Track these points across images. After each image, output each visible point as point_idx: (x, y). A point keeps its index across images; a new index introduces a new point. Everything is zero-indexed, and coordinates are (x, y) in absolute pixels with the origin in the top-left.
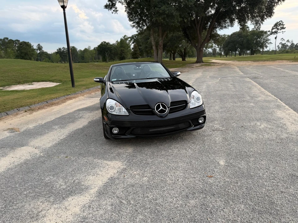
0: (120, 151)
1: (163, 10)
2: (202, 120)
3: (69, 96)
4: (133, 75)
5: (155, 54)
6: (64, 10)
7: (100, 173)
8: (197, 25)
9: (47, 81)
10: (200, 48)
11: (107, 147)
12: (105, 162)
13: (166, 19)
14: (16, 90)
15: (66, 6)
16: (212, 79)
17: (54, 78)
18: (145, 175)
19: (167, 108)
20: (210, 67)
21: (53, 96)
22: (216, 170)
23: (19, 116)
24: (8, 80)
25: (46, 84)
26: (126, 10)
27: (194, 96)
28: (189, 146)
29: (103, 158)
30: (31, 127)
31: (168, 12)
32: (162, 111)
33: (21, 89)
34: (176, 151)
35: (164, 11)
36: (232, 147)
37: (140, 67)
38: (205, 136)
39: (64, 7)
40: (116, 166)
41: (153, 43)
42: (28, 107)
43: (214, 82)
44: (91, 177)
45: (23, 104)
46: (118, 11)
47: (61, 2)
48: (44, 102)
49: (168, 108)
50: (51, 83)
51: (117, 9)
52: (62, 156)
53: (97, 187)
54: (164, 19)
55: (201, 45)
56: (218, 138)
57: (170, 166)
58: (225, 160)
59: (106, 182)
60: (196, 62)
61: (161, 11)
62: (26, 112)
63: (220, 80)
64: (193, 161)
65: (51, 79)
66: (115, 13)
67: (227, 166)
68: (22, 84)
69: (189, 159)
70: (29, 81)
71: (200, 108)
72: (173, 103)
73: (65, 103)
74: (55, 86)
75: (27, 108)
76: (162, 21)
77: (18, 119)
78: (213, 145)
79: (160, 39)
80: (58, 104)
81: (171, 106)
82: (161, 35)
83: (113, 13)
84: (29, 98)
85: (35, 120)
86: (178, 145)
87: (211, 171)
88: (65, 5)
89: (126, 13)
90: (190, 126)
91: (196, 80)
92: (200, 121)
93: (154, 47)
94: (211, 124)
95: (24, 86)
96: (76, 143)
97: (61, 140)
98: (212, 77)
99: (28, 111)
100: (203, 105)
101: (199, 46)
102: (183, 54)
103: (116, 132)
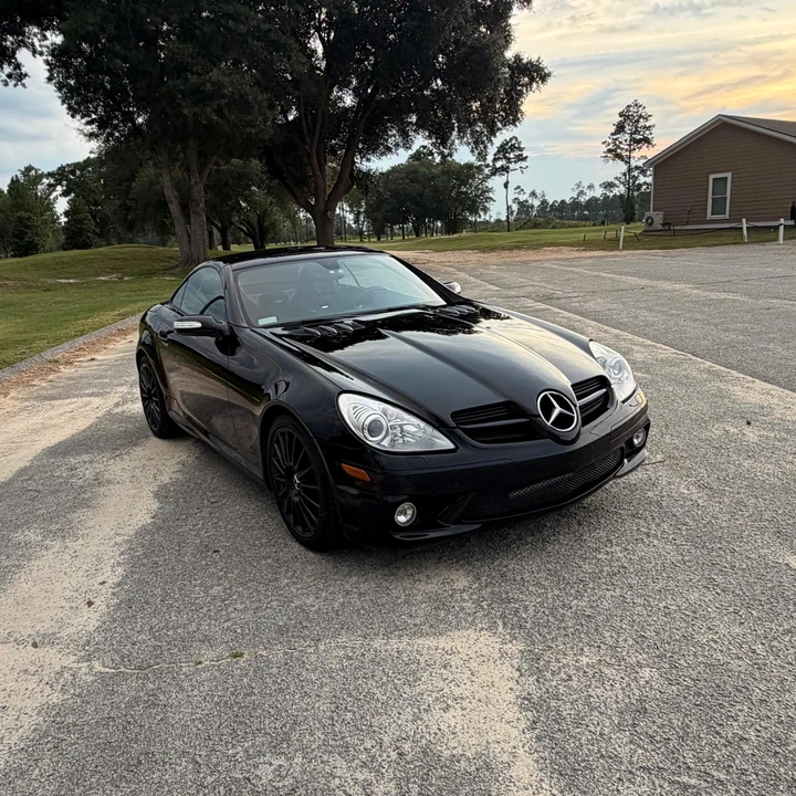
2: (639, 437)
5: (179, 229)
8: (308, 140)
10: (325, 212)
11: (360, 583)
18: (632, 661)
19: (573, 408)
26: (52, 75)
28: (639, 530)
29: (398, 628)
34: (618, 552)
37: (340, 271)
41: (170, 193)
46: (26, 75)
51: (24, 70)
55: (326, 203)
66: (15, 85)
72: (578, 388)
78: (698, 512)
79: (193, 180)
81: (578, 399)
82: (194, 168)
83: (6, 84)
89: (52, 88)
90: (621, 462)
92: (637, 442)
93: (174, 208)
96: (205, 587)
97: (117, 585)
101: (322, 206)
102: (254, 230)
103: (404, 519)
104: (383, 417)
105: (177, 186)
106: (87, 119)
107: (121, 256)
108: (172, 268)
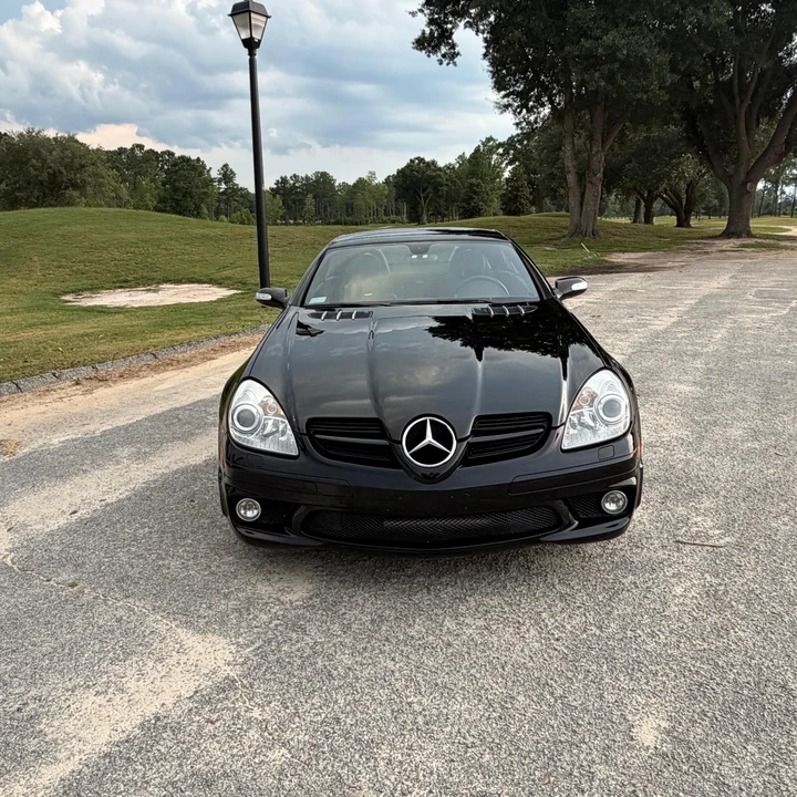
0: (264, 589)
1: (608, 47)
2: (617, 502)
3: (234, 338)
5: (573, 201)
6: (252, 54)
7: (131, 685)
8: (738, 101)
9: (205, 283)
10: (745, 183)
11: (226, 563)
12: (182, 633)
13: (619, 76)
14: (101, 306)
15: (260, 41)
16: (762, 304)
17: (225, 273)
18: (288, 735)
19: (455, 442)
20: (772, 255)
21: (184, 336)
22: (601, 771)
23: (47, 399)
24: (96, 272)
25: (196, 293)
26: (488, 51)
27: (593, 397)
28: (539, 614)
29: (185, 612)
30: (55, 441)
31: (625, 52)
32: (430, 454)
33: (117, 305)
34: (472, 626)
35: (612, 50)
36: (727, 649)
37: (425, 256)
38: (627, 566)
39: (251, 45)
40: (207, 664)
42: (90, 369)
43: (765, 316)
44: (89, 701)
45: (81, 359)
46: (458, 54)
47: (244, 26)
48: (146, 354)
49: (458, 441)
50: (215, 289)
51: (457, 50)
52: (65, 576)
53: (77, 758)
54: (610, 78)
55: (748, 173)
56: (684, 590)
57: (410, 704)
58: (670, 719)
59: (123, 736)
60: (724, 232)
61: (600, 50)
62: (77, 384)
63: (792, 309)
64: (521, 698)
65: (217, 276)
66: (448, 64)
67: (664, 756)
68: (131, 287)
69: (510, 684)
70: (152, 279)
71: (607, 451)
72: (485, 423)
73: (209, 363)
74: (220, 301)
75: (86, 371)
76: (603, 84)
77: (43, 408)
78: (646, 620)
79: (595, 149)
80: (188, 362)
81: (474, 433)
82: (598, 137)
83: (441, 63)
84: (115, 336)
85: (84, 418)
86: (496, 601)
87: (576, 773)
88: (257, 36)
89: (486, 63)
90: (560, 525)
91: (700, 302)
92: (611, 507)
93: (571, 178)
94: (681, 510)
95: (130, 295)
96: (143, 526)
97: (107, 505)
98: (766, 297)
99: (84, 382)
100: (630, 437)
101: (742, 176)
102: (681, 203)
103: (250, 514)
104: (257, 410)
105: (577, 153)
106: (503, 93)
108: (558, 239)
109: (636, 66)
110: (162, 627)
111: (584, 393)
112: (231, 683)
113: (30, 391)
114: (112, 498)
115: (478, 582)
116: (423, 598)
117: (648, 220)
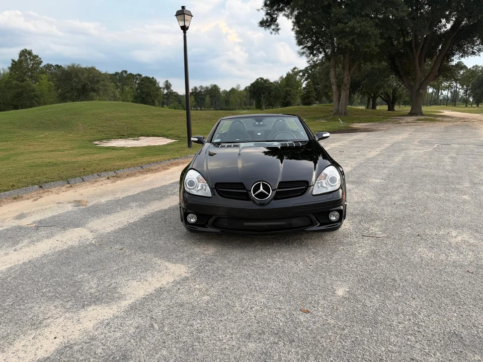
0: (197, 250)
1: (351, 28)
2: (335, 216)
3: (176, 160)
4: (258, 134)
5: (335, 98)
6: (185, 33)
7: (150, 279)
8: (415, 51)
9: (160, 137)
10: (419, 90)
11: (182, 242)
12: (167, 264)
13: (356, 41)
14: (113, 147)
15: (188, 27)
16: (421, 146)
17: (170, 132)
18: (209, 293)
19: (271, 191)
20: (431, 124)
21: (154, 159)
22: (322, 302)
23: (96, 185)
24: (109, 131)
25: (157, 141)
26: (294, 27)
27: (326, 175)
28: (304, 258)
29: (167, 258)
30: (103, 201)
31: (359, 30)
32: (262, 195)
33: (120, 146)
34: (278, 261)
35: (353, 28)
36: (376, 269)
37: (261, 123)
38: (341, 243)
39: (184, 28)
40: (177, 273)
41: (333, 80)
42: (113, 172)
43: (421, 151)
44: (135, 283)
45: (109, 168)
46: (280, 29)
47: (181, 20)
48: (138, 166)
49: (272, 190)
50: (166, 139)
51: (279, 27)
52: (117, 247)
53: (133, 299)
54: (352, 42)
55: (420, 85)
56: (362, 250)
57: (254, 284)
58: (350, 288)
59: (149, 293)
61: (347, 29)
62: (108, 179)
63: (434, 148)
64: (295, 282)
65: (165, 134)
66: (275, 34)
67: (345, 298)
68: (125, 138)
69: (291, 278)
70: (135, 135)
71: (331, 195)
73: (166, 171)
74: (168, 145)
75: (111, 173)
76: (349, 45)
77: (94, 188)
78: (346, 260)
79: (346, 74)
80: (157, 170)
81: (279, 188)
82: (347, 68)
83: (271, 33)
84: (122, 159)
85: (113, 192)
86: (288, 254)
87: (313, 302)
88: (187, 24)
89: (293, 33)
90: (312, 224)
91: (392, 145)
92: (333, 218)
93: (334, 88)
95: (126, 142)
96: (146, 230)
97: (130, 223)
98: (423, 143)
99: (111, 178)
101: (418, 86)
102: (390, 99)
103: (192, 220)
104: (195, 180)
105: (337, 77)
106: (301, 47)
107: (309, 110)
108: (328, 116)
109: (364, 36)
110: (159, 262)
111: (322, 174)
112: (187, 278)
113: (88, 181)
114: (132, 221)
115: (281, 248)
116: (259, 253)
117: (374, 107)
